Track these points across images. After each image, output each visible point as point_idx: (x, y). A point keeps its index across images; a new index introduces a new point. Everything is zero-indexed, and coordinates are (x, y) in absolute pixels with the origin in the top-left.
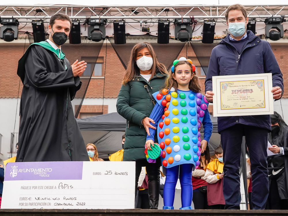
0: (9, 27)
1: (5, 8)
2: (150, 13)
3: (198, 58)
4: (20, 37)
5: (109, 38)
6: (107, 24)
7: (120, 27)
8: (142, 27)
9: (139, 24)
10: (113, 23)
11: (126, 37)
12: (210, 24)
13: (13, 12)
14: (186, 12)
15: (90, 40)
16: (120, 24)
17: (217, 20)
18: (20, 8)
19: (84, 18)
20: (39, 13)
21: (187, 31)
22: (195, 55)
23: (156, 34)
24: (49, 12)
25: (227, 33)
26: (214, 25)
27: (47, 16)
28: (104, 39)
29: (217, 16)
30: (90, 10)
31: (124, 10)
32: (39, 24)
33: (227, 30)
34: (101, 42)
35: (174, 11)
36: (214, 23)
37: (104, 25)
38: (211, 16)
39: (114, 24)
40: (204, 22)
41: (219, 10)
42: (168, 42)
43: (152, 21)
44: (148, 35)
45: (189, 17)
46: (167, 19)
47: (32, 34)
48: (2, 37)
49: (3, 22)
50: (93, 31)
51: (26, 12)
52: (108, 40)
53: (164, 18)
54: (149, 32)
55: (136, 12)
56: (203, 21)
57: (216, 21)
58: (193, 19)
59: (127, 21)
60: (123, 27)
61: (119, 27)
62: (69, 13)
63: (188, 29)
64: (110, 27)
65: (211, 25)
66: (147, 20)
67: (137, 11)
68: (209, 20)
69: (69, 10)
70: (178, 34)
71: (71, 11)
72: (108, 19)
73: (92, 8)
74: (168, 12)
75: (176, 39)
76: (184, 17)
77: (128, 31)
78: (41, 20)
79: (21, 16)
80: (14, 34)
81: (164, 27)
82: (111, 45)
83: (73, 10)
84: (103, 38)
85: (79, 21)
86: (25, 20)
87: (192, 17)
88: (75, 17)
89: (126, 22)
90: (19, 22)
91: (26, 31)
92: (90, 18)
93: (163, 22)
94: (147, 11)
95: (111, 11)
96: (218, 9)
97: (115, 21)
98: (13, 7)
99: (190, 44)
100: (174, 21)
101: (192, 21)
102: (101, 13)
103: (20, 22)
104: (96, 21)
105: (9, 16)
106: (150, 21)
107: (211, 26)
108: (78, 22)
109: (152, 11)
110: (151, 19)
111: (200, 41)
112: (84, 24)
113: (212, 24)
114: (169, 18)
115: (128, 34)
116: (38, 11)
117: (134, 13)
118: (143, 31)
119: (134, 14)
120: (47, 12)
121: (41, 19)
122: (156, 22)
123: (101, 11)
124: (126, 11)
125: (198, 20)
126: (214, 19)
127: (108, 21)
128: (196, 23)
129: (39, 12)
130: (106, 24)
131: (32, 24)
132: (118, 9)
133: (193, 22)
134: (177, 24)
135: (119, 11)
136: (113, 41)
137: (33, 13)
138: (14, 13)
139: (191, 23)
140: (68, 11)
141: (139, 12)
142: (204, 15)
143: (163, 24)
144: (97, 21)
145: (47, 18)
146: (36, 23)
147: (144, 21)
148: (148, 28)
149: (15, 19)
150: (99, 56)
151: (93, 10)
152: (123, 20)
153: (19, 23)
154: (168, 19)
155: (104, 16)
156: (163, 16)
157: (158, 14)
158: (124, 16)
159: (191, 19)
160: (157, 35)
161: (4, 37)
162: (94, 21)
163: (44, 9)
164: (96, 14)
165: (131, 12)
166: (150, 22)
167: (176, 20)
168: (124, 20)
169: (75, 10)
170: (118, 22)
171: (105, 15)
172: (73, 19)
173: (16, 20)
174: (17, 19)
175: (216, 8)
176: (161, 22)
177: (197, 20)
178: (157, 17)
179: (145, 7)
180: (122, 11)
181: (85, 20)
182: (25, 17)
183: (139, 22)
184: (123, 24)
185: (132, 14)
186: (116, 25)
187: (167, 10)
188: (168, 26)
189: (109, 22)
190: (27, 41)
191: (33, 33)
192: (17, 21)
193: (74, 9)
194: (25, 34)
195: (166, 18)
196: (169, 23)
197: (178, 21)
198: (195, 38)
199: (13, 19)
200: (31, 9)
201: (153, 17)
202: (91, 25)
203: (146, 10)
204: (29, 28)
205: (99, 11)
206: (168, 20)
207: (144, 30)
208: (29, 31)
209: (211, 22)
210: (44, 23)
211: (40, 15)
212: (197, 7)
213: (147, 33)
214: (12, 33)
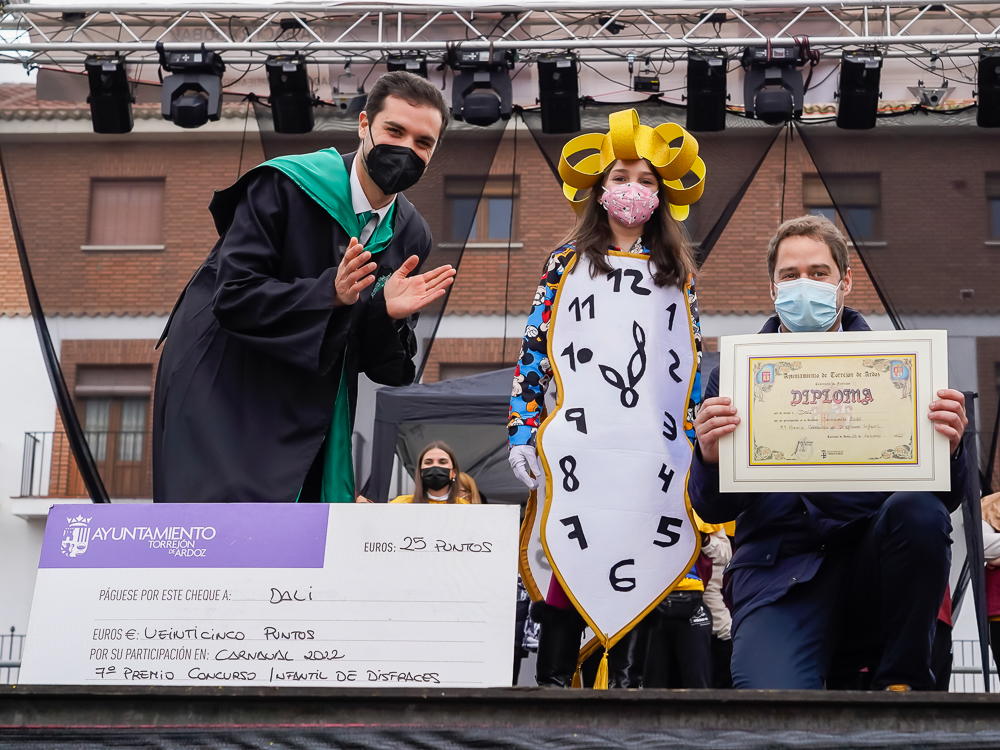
0: (191, 80)
1: (180, 16)
2: (660, 28)
3: (825, 178)
4: (228, 111)
5: (524, 114)
6: (518, 65)
7: (560, 77)
8: (635, 74)
9: (625, 65)
10: (536, 64)
11: (581, 109)
12: (862, 65)
13: (205, 28)
14: (781, 24)
15: (461, 120)
16: (559, 65)
17: (887, 49)
18: (229, 14)
19: (441, 49)
20: (291, 30)
21: (787, 87)
22: (813, 169)
23: (681, 98)
24: (323, 28)
25: (921, 92)
26: (877, 66)
27: (317, 41)
28: (506, 118)
29: (889, 38)
30: (459, 19)
31: (574, 20)
32: (290, 67)
33: (920, 83)
34: (495, 126)
35: (741, 22)
36: (879, 58)
37: (508, 69)
38: (867, 38)
39: (541, 66)
40: (842, 57)
41: (894, 18)
42: (722, 126)
43: (667, 56)
44: (656, 104)
45: (791, 40)
46: (719, 49)
47: (266, 103)
48: (168, 113)
49: (172, 61)
50: (469, 91)
51: (246, 29)
52: (519, 119)
53: (708, 46)
54: (658, 91)
55: (612, 24)
56: (841, 54)
57: (886, 53)
58: (806, 45)
59: (583, 54)
60: (571, 76)
61: (556, 76)
62: (391, 30)
63: (789, 82)
64: (528, 76)
65: (867, 66)
66: (650, 53)
67: (617, 23)
68: (860, 50)
69: (390, 20)
70: (755, 98)
71: (397, 25)
72: (521, 48)
73: (466, 12)
74: (723, 24)
75: (749, 115)
76: (776, 40)
77: (588, 87)
78: (297, 56)
79: (230, 44)
80: (206, 102)
81: (709, 73)
82: (530, 135)
83: (402, 21)
84: (503, 112)
85: (421, 57)
86: (246, 56)
87: (800, 39)
88: (409, 43)
89: (580, 60)
90: (223, 63)
91: (248, 93)
92: (458, 48)
93: (705, 58)
94: (651, 23)
95: (529, 23)
96: (888, 11)
97: (544, 56)
98: (203, 14)
99: (795, 131)
100: (741, 55)
101: (801, 54)
102: (498, 29)
103: (229, 62)
104: (478, 56)
105: (191, 41)
106: (660, 54)
107: (868, 70)
108: (421, 60)
109: (668, 20)
110: (666, 47)
111: (830, 120)
112: (439, 69)
113: (869, 63)
114: (725, 46)
115: (588, 101)
116: (289, 25)
117: (607, 28)
118: (637, 88)
119: (608, 33)
120: (317, 30)
121: (297, 52)
122: (680, 59)
123: (497, 22)
124: (580, 22)
125: (821, 49)
126: (875, 48)
127: (521, 57)
128: (818, 61)
129: (291, 27)
130: (513, 67)
131: (269, 68)
132: (553, 16)
133: (806, 57)
134: (754, 63)
135: (556, 24)
136: (537, 124)
137: (272, 30)
138: (209, 34)
139: (799, 60)
140: (388, 24)
141: (622, 24)
142: (844, 33)
143: (705, 64)
144: (485, 56)
145: (316, 50)
146: (279, 64)
147: (640, 54)
148: (656, 78)
149: (210, 54)
150: (493, 172)
151: (470, 21)
152: (570, 54)
153: (226, 65)
154: (723, 49)
155: (505, 39)
156: (704, 37)
157: (689, 30)
158: (572, 39)
159: (798, 48)
160: (685, 103)
161: (176, 112)
162: (473, 56)
163: (309, 18)
164: (479, 34)
165: (598, 26)
166: (664, 59)
167: (748, 50)
168: (575, 51)
169: (410, 20)
170: (552, 60)
171: (511, 37)
172: (404, 52)
173: (215, 55)
174: (217, 52)
175: (885, 9)
176: (699, 57)
177: (821, 51)
178: (685, 40)
179: (646, 9)
180: (567, 24)
181: (442, 53)
182: (245, 44)
183: (623, 58)
184: (569, 64)
185: (601, 33)
186: (547, 69)
187: (719, 19)
188: (722, 71)
189: (522, 61)
190: (253, 126)
191: (270, 99)
192: (217, 58)
193: (406, 16)
194: (244, 100)
195: (714, 45)
196: (725, 61)
197: (754, 53)
198: (811, 111)
199: (203, 51)
200: (263, 18)
201: (672, 41)
202: (461, 69)
203: (648, 18)
204: (260, 80)
205: (489, 25)
206: (720, 52)
207: (641, 85)
208: (257, 93)
209: (868, 56)
210: (308, 65)
211: (294, 37)
212: (819, 5)
213: (652, 96)
214: (200, 98)
